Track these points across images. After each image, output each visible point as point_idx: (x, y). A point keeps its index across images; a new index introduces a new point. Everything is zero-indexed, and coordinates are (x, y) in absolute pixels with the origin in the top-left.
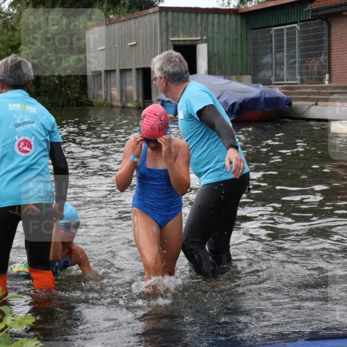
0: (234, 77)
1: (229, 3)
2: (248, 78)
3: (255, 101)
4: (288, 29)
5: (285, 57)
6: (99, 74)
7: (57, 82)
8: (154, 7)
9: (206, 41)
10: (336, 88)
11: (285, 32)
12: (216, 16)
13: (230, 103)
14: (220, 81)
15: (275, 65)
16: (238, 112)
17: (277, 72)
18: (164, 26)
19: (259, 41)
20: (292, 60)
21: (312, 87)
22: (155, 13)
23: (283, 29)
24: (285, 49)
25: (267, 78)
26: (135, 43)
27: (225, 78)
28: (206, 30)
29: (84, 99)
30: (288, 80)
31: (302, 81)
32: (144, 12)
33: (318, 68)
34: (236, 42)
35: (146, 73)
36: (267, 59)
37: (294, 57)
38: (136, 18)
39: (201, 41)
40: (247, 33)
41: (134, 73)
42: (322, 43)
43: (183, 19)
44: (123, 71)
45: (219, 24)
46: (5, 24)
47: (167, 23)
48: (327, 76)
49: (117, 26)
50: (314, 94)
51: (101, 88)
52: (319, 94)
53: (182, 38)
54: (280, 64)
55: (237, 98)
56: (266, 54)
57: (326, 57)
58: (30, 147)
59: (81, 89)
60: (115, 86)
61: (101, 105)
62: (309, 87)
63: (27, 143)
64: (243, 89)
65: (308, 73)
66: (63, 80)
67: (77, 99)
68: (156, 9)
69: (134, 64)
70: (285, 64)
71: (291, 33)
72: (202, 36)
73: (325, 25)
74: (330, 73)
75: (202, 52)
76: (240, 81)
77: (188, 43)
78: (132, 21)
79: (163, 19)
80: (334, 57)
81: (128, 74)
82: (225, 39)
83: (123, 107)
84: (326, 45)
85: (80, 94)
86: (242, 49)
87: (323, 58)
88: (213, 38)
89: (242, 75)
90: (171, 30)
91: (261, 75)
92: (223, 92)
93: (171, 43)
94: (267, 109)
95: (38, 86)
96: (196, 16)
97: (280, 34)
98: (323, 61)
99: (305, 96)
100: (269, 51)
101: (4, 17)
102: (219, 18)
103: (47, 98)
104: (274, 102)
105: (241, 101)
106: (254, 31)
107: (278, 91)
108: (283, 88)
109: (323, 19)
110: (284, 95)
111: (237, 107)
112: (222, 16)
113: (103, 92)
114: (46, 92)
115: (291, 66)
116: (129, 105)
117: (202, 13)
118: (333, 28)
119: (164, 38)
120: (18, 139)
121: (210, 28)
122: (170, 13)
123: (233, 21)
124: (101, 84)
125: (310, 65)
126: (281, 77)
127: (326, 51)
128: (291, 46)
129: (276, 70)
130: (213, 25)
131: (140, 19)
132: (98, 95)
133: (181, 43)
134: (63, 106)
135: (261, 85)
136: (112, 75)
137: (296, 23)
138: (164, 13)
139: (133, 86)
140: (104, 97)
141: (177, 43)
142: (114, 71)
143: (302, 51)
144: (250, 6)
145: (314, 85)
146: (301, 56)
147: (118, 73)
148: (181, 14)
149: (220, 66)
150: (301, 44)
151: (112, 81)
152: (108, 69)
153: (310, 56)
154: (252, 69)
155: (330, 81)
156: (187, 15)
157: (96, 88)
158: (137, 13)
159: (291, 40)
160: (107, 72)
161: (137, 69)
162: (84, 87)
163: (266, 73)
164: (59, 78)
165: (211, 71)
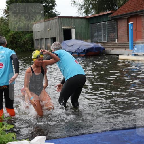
0: (85, 40)
1: (82, 15)
3: (92, 48)
4: (103, 23)
5: (102, 33)
6: (38, 39)
7: (23, 43)
8: (56, 16)
9: (75, 28)
10: (120, 44)
11: (102, 25)
12: (78, 19)
13: (83, 49)
14: (80, 42)
15: (99, 36)
16: (86, 52)
17: (100, 38)
18: (60, 23)
19: (93, 28)
20: (105, 34)
21: (112, 44)
22: (57, 18)
23: (101, 24)
24: (102, 30)
25: (96, 40)
26: (50, 29)
27: (82, 41)
28: (75, 24)
29: (33, 48)
30: (103, 41)
31: (108, 41)
32: (53, 18)
33: (114, 37)
34: (85, 28)
36: (96, 34)
38: (50, 20)
39: (73, 28)
40: (89, 25)
41: (50, 39)
42: (115, 28)
43: (67, 21)
44: (46, 39)
45: (79, 22)
46: (5, 23)
47: (61, 22)
48: (117, 39)
50: (112, 46)
51: (38, 45)
52: (114, 46)
53: (66, 27)
54: (100, 36)
57: (116, 33)
59: (32, 45)
60: (43, 44)
62: (111, 44)
63: (1, 64)
64: (87, 44)
65: (110, 38)
66: (25, 42)
67: (30, 49)
68: (57, 17)
70: (102, 35)
71: (104, 25)
72: (73, 26)
73: (115, 22)
74: (117, 38)
76: (87, 42)
77: (68, 29)
78: (49, 21)
79: (60, 21)
80: (119, 33)
81: (48, 40)
82: (81, 27)
84: (116, 29)
85: (31, 47)
86: (87, 31)
87: (115, 33)
88: (77, 27)
89: (87, 39)
90: (62, 24)
91: (94, 39)
92: (81, 46)
93: (62, 29)
94: (96, 51)
95: (17, 45)
96: (71, 20)
97: (100, 25)
98: (115, 34)
99: (109, 47)
100: (97, 31)
101: (4, 21)
102: (79, 20)
103: (20, 49)
105: (87, 49)
106: (91, 24)
107: (100, 45)
108: (101, 44)
109: (114, 20)
110: (102, 46)
111: (86, 51)
112: (80, 19)
113: (39, 46)
114: (19, 46)
115: (104, 36)
117: (73, 18)
118: (118, 23)
119: (60, 27)
121: (76, 24)
122: (62, 19)
123: (84, 21)
124: (38, 44)
125: (111, 36)
126: (101, 40)
127: (116, 31)
128: (104, 29)
129: (99, 38)
130: (77, 23)
131: (52, 21)
132: (38, 47)
133: (66, 29)
134: (25, 51)
135: (94, 43)
136: (42, 40)
137: (106, 21)
138: (60, 19)
140: (39, 48)
141: (65, 29)
142: (43, 39)
143: (108, 31)
144: (90, 16)
145: (112, 43)
146: (108, 33)
148: (66, 19)
149: (80, 37)
151: (42, 42)
152: (41, 38)
153: (111, 33)
154: (91, 38)
155: (118, 41)
156: (68, 19)
157: (37, 45)
158: (51, 19)
159: (104, 27)
160: (41, 39)
161: (51, 38)
162: (33, 44)
163: (96, 39)
164: (24, 41)
165: (77, 38)
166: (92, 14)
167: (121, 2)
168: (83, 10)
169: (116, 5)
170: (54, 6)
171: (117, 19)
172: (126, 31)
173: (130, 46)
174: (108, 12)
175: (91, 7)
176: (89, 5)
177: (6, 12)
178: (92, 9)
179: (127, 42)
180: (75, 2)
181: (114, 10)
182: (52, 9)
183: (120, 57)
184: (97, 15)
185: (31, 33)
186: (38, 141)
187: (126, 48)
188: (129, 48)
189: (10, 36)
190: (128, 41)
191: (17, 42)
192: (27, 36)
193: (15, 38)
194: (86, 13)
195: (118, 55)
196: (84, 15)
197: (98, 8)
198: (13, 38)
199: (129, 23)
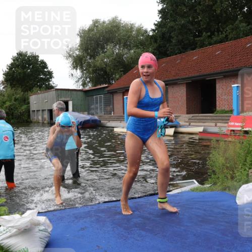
0: (81, 112)
2: (86, 113)
3: (88, 121)
5: (99, 106)
6: (34, 111)
8: (54, 88)
9: (72, 100)
10: (116, 116)
12: (75, 92)
13: (80, 121)
14: (76, 114)
15: (96, 108)
17: (96, 111)
19: (90, 100)
22: (54, 90)
24: (99, 103)
25: (93, 113)
27: (78, 113)
28: (72, 96)
29: (29, 120)
30: (100, 113)
31: (105, 114)
32: (50, 90)
33: (110, 110)
34: (82, 100)
35: (51, 111)
36: (92, 107)
37: (101, 106)
39: (70, 100)
40: (86, 98)
43: (64, 93)
44: (43, 110)
45: (76, 94)
47: (58, 94)
49: (40, 95)
50: (108, 118)
52: (110, 118)
53: (63, 99)
55: (82, 120)
56: (92, 105)
58: (8, 139)
61: (35, 122)
63: (7, 137)
64: (84, 117)
65: (106, 111)
67: (26, 120)
69: (47, 108)
70: (99, 108)
72: (70, 98)
73: (112, 96)
74: (114, 111)
75: (70, 104)
76: (83, 114)
77: (66, 101)
78: (46, 94)
80: (115, 106)
82: (78, 99)
83: (43, 123)
84: (112, 102)
85: (27, 118)
86: (84, 103)
87: (111, 106)
88: (74, 99)
89: (84, 112)
90: (59, 96)
91: (90, 112)
92: (78, 117)
94: (93, 124)
96: (68, 92)
97: (97, 98)
99: (105, 119)
101: (1, 92)
104: (95, 121)
105: (84, 121)
106: (88, 97)
107: (96, 117)
108: (98, 116)
109: (111, 93)
110: (98, 119)
111: (82, 123)
112: (77, 92)
113: (36, 118)
114: (15, 118)
115: (101, 109)
116: (45, 122)
117: (70, 91)
118: (114, 97)
119: (57, 99)
120: (4, 136)
122: (59, 91)
123: (81, 94)
124: (35, 115)
125: (107, 108)
127: (112, 104)
128: (101, 102)
130: (74, 95)
131: (49, 93)
132: (34, 119)
135: (90, 116)
136: (39, 112)
137: (102, 94)
138: (57, 91)
139: (46, 115)
140: (36, 120)
143: (104, 104)
144: (87, 88)
145: (108, 115)
146: (104, 106)
147: (41, 111)
148: (63, 91)
149: (76, 109)
150: (104, 100)
151: (39, 114)
152: (38, 109)
153: (107, 106)
154: (88, 110)
155: (114, 114)
156: (65, 91)
157: (33, 116)
158: (48, 91)
159: (100, 100)
160: (37, 111)
161: (48, 110)
162: (29, 116)
163: (92, 111)
164: (20, 113)
165: (73, 111)
166: (89, 87)
167: (118, 76)
168: (80, 83)
169: (112, 79)
170: (51, 78)
171: (113, 92)
172: (122, 105)
173: (125, 120)
174: (104, 86)
175: (88, 80)
176: (86, 78)
177: (3, 83)
178: (89, 82)
179: (122, 114)
180: (72, 75)
181: (110, 84)
182: (50, 81)
183: (115, 130)
184: (94, 88)
185: (27, 104)
186: (29, 215)
187: (121, 121)
188: (124, 121)
189: (7, 107)
190: (124, 114)
191: (13, 113)
192: (24, 107)
193: (12, 109)
194: (84, 86)
195: (114, 127)
196: (81, 88)
197: (95, 81)
198: (9, 109)
199: (125, 97)
